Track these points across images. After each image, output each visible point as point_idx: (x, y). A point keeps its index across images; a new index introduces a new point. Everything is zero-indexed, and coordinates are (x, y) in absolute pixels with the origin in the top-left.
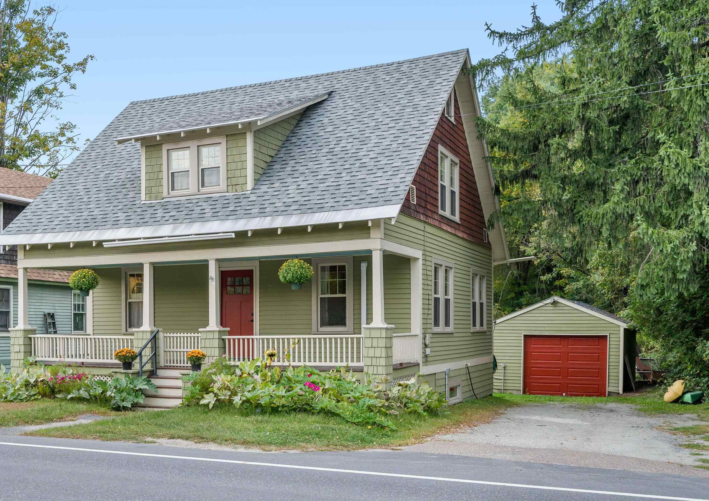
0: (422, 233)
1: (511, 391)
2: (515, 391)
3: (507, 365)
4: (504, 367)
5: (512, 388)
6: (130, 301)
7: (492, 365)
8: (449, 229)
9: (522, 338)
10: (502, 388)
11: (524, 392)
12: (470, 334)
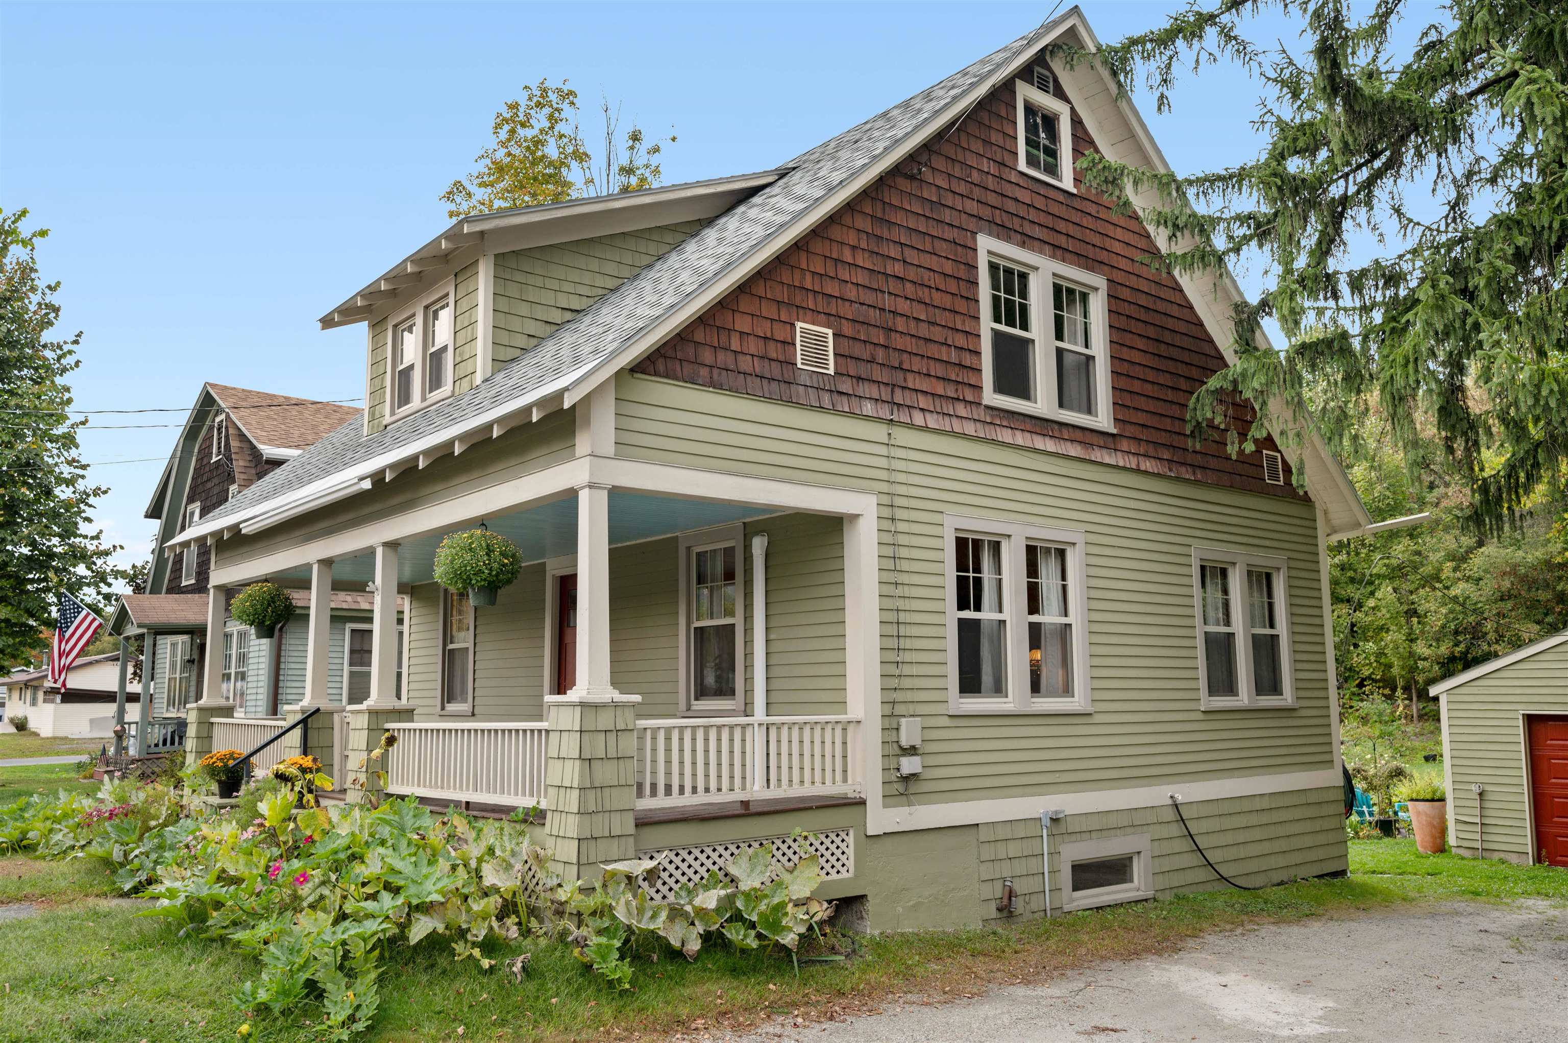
0: (883, 450)
1: (1502, 855)
2: (1514, 856)
3: (1487, 788)
4: (1481, 794)
5: (1503, 847)
6: (451, 647)
7: (1340, 795)
8: (1050, 445)
9: (1521, 723)
10: (1478, 845)
11: (1538, 859)
12: (1200, 716)
